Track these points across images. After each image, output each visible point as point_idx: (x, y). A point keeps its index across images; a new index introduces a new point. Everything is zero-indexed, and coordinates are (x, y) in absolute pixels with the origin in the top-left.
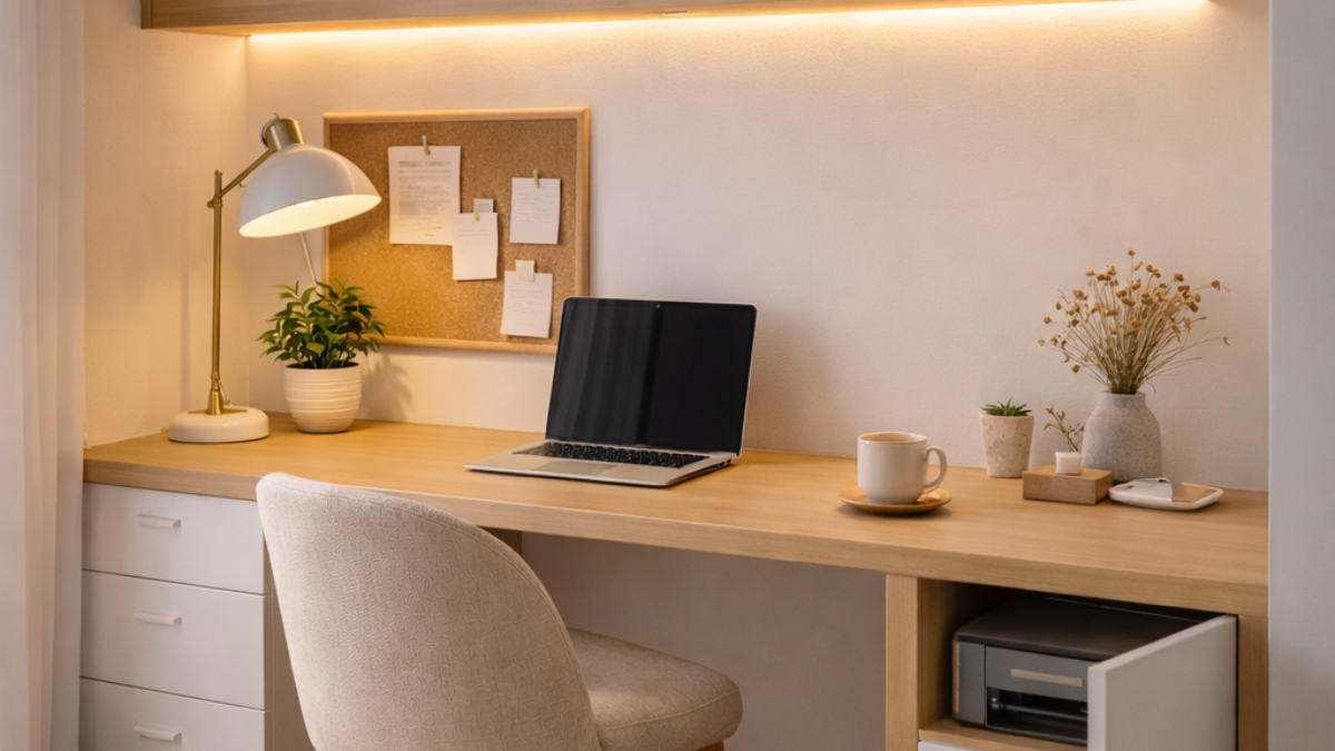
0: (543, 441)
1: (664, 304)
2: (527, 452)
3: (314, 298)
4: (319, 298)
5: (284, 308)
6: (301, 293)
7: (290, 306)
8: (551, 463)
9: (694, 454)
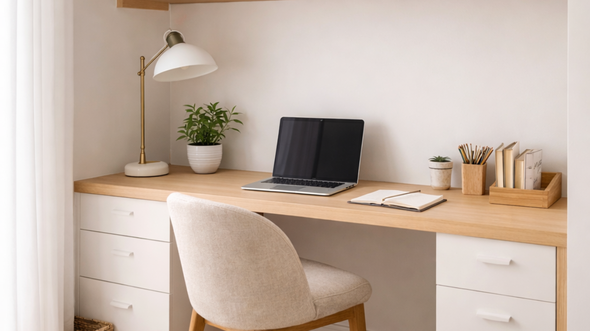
0: (271, 177)
1: (324, 120)
2: (267, 182)
3: (202, 112)
4: (204, 112)
5: (188, 117)
6: (196, 109)
7: (191, 116)
8: (277, 186)
9: (338, 182)
